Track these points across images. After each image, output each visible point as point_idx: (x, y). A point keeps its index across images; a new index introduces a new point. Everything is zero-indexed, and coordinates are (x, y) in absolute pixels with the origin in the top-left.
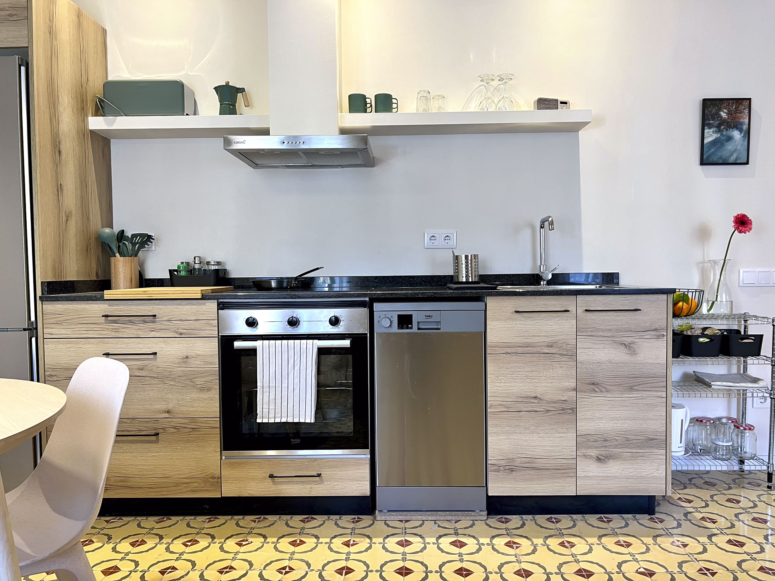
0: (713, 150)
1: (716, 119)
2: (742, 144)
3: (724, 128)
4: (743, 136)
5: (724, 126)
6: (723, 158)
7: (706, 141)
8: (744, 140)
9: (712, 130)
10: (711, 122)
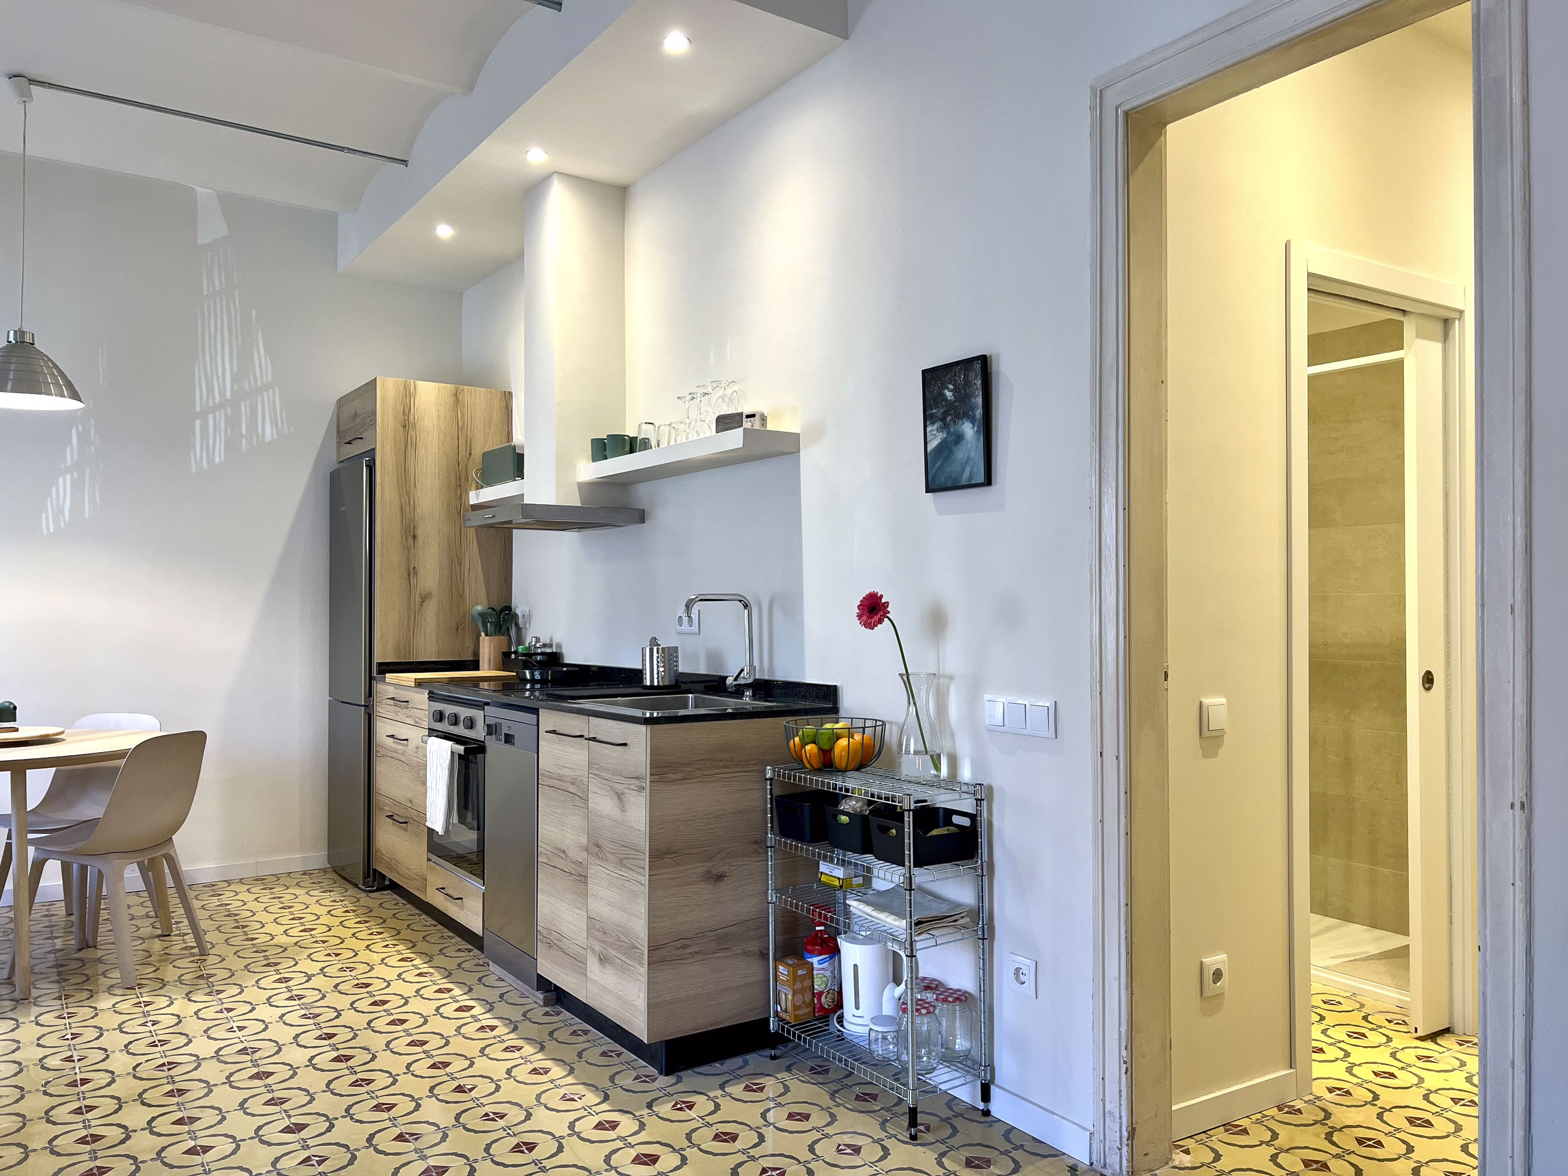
0: (939, 464)
1: (940, 405)
2: (977, 447)
3: (950, 421)
4: (977, 431)
5: (950, 415)
6: (953, 476)
7: (929, 449)
8: (978, 439)
9: (935, 426)
10: (934, 411)
